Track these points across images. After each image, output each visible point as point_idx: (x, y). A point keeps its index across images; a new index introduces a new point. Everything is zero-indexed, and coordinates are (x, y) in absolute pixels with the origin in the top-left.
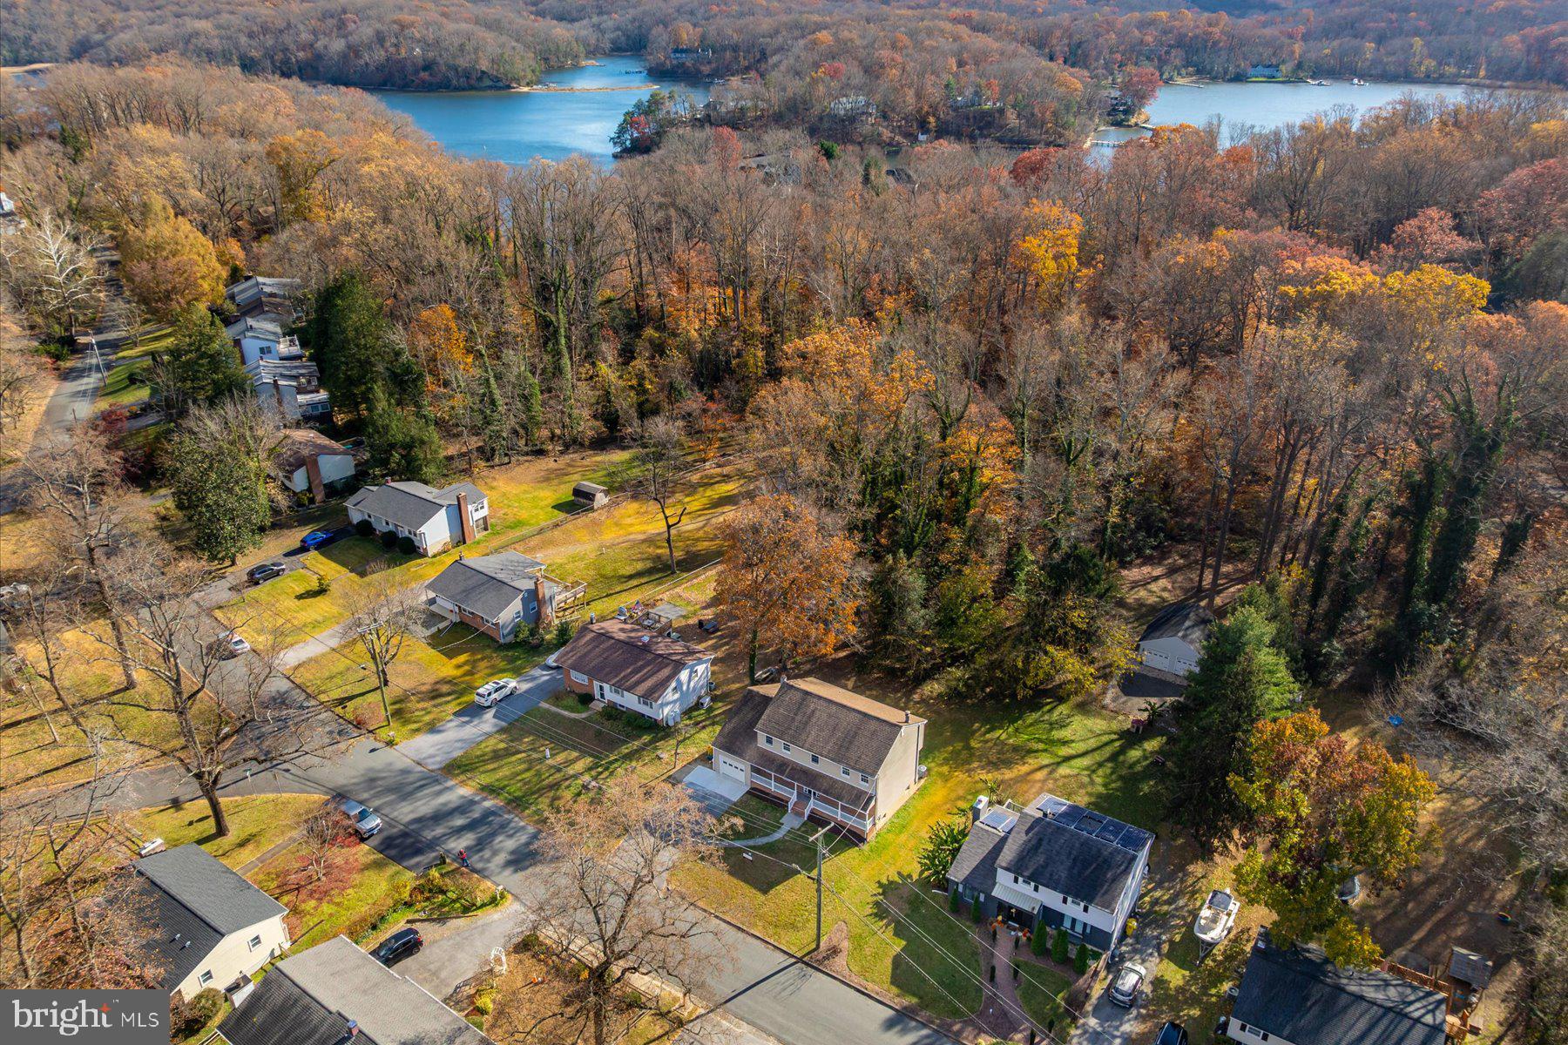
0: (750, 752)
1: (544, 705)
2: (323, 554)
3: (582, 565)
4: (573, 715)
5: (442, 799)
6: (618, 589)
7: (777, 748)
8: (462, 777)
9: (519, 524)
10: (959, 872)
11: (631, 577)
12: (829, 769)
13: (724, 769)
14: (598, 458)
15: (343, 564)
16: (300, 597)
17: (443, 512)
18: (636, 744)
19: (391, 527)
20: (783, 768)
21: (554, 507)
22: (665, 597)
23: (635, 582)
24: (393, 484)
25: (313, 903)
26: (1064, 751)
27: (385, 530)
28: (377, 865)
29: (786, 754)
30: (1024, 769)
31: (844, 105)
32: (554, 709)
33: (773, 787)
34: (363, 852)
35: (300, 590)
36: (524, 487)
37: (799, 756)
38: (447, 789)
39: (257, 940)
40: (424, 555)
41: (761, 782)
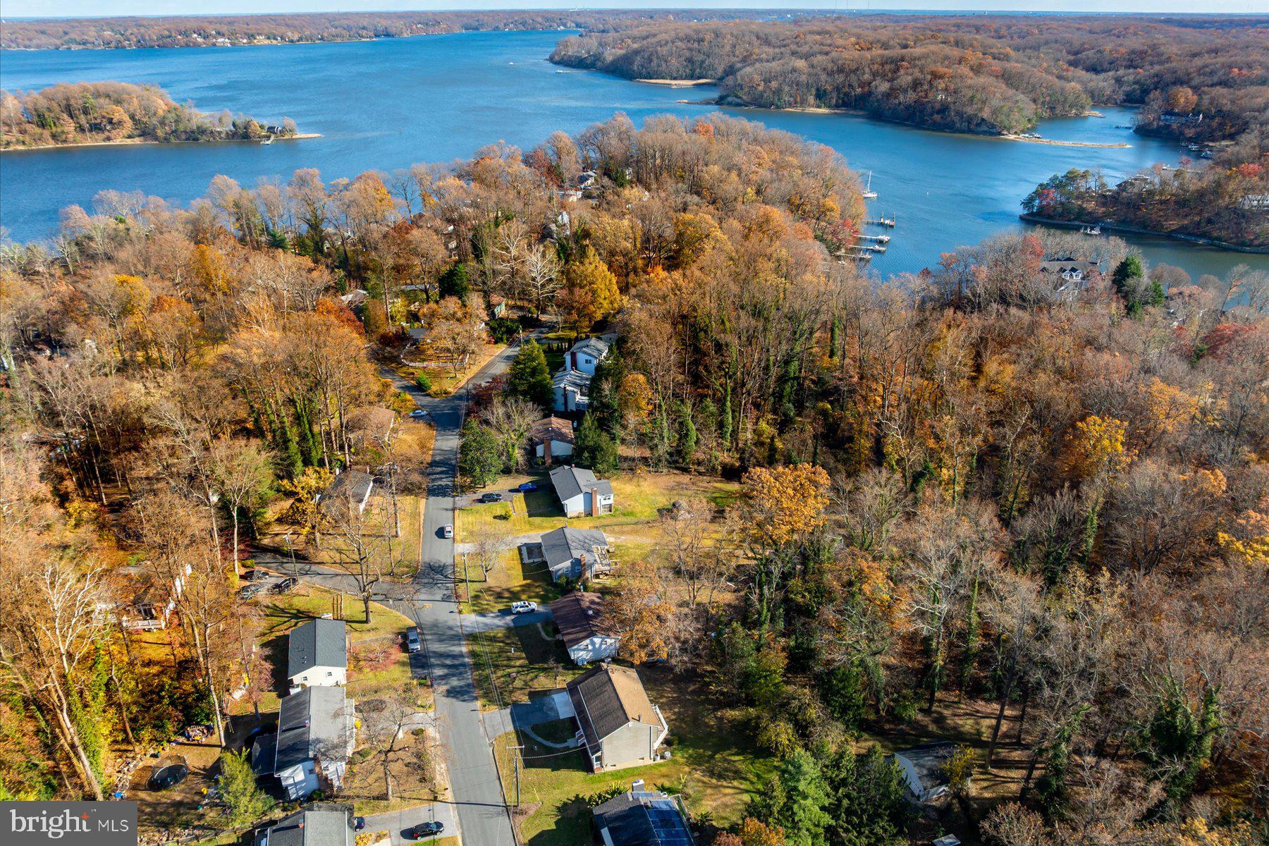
1: (539, 625)
2: (525, 496)
3: (639, 552)
4: (544, 637)
5: (452, 648)
8: (470, 642)
9: (631, 514)
15: (528, 506)
16: (495, 517)
17: (581, 495)
18: (550, 665)
21: (656, 509)
25: (368, 670)
28: (403, 664)
32: (541, 629)
34: (403, 656)
35: (498, 513)
36: (657, 491)
38: (459, 645)
39: (330, 674)
40: (565, 516)
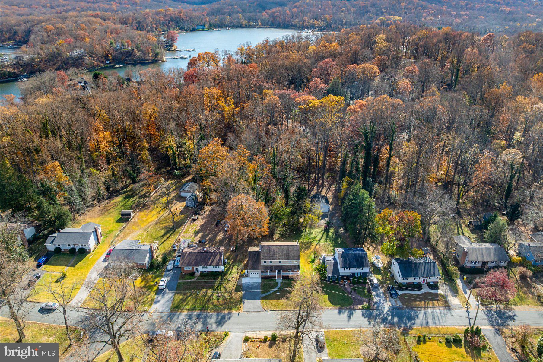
0: (260, 267)
1: (180, 281)
2: (48, 264)
3: (144, 237)
4: (192, 280)
6: (163, 240)
7: (268, 263)
8: (180, 310)
10: (330, 274)
11: (164, 236)
12: (285, 263)
13: (252, 275)
14: (113, 201)
15: (62, 265)
16: (57, 281)
17: (92, 234)
18: (219, 280)
19: (72, 246)
20: (271, 268)
21: (116, 222)
22: (180, 237)
23: (166, 237)
24: (61, 231)
26: (317, 239)
27: (69, 248)
29: (271, 264)
30: (314, 247)
31: (76, 53)
32: (184, 281)
33: (269, 274)
35: (54, 280)
36: (98, 218)
37: (275, 263)
38: (179, 315)
40: (89, 252)
41: (265, 274)
